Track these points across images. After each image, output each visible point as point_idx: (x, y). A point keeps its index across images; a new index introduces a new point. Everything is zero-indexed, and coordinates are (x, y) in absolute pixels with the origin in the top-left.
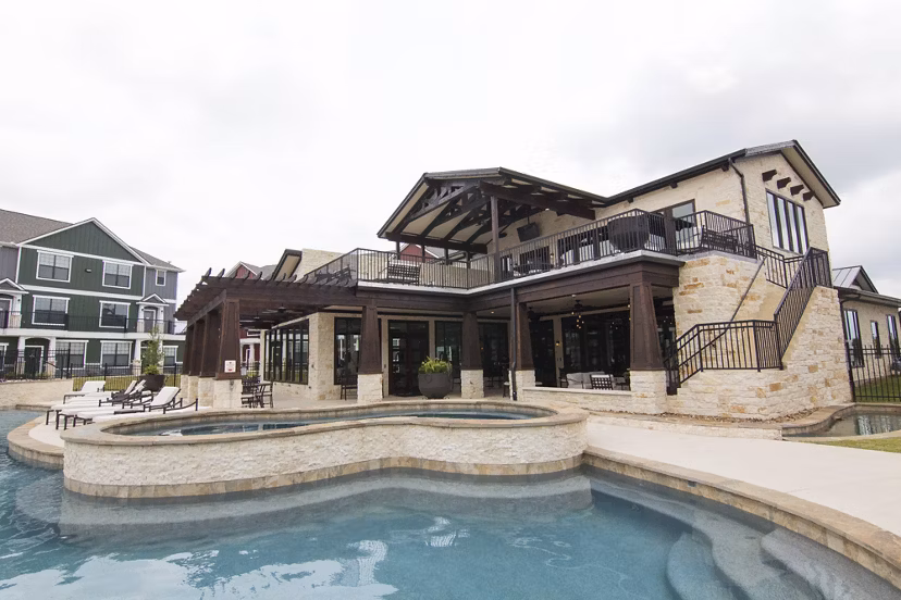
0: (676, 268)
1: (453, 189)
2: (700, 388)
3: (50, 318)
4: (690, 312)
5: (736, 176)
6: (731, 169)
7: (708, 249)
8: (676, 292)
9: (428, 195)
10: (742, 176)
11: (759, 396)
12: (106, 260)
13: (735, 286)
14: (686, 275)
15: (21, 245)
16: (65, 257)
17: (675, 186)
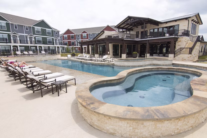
0: (177, 38)
1: (135, 20)
2: (179, 57)
3: (39, 42)
4: (178, 45)
5: (188, 21)
6: (187, 20)
7: (184, 36)
8: (177, 42)
9: (128, 20)
10: (189, 21)
11: (188, 58)
12: (47, 29)
13: (186, 42)
14: (179, 39)
15: (32, 26)
16: (40, 28)
17: (176, 21)
